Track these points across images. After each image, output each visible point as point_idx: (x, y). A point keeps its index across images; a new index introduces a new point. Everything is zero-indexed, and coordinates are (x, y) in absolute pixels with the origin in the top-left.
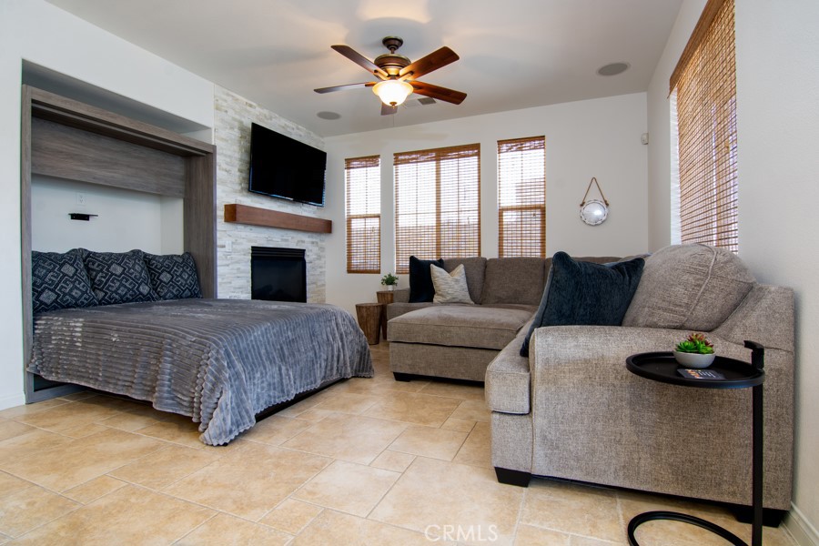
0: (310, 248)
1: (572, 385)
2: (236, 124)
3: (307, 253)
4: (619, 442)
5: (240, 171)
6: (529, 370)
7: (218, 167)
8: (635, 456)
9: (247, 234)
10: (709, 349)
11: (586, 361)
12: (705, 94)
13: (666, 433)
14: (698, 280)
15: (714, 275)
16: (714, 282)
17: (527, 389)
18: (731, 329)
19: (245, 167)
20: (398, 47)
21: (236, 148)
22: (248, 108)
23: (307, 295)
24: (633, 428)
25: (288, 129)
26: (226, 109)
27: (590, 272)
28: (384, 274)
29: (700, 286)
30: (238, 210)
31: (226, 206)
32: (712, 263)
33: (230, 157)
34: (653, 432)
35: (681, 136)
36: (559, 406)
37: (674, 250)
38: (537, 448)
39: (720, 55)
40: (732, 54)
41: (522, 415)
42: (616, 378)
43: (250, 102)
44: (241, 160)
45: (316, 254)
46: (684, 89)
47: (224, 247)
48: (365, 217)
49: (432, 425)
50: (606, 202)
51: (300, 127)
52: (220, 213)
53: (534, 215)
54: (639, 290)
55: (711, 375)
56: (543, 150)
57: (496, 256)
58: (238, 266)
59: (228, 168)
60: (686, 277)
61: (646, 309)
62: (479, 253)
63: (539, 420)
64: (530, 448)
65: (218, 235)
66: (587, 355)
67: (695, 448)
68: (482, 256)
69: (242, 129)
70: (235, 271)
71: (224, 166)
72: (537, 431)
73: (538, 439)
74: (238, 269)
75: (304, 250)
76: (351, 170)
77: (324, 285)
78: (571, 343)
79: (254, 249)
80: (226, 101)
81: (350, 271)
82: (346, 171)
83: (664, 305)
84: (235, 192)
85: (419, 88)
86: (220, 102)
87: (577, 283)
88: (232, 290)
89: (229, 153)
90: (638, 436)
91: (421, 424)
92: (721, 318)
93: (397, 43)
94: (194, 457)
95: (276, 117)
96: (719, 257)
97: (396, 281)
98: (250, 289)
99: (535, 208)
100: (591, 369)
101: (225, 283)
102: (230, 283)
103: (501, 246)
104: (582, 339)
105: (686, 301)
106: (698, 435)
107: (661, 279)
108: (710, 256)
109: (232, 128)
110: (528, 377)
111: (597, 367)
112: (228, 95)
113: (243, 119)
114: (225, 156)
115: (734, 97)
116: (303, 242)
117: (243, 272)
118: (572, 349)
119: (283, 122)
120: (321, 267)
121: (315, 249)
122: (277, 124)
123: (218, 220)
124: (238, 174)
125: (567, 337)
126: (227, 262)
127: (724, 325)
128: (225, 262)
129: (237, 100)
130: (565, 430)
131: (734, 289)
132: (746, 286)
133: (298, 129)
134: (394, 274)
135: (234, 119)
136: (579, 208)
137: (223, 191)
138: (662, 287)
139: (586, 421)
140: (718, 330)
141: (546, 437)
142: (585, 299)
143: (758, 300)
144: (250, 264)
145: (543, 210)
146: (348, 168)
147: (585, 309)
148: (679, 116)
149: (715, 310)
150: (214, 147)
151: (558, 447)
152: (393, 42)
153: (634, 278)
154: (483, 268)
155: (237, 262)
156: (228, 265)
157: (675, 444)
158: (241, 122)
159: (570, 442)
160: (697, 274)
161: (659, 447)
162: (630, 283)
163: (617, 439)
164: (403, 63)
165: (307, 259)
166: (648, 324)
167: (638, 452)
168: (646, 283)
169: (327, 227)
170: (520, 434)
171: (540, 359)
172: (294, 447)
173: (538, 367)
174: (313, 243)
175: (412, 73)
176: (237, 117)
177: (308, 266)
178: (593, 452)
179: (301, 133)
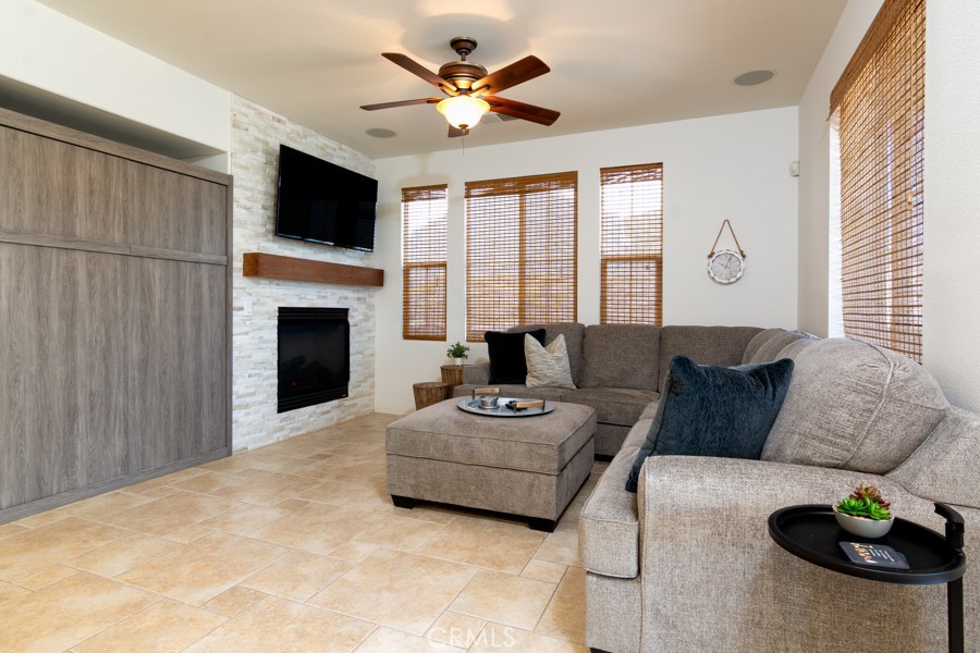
0: (355, 306)
1: (695, 542)
2: (260, 146)
3: (351, 313)
4: (758, 624)
5: (264, 207)
6: (637, 517)
7: (235, 204)
8: (781, 645)
9: (274, 291)
10: (884, 511)
11: (715, 511)
12: (879, 123)
13: (823, 616)
14: (869, 402)
15: (891, 398)
16: (891, 408)
17: (634, 545)
18: (915, 476)
19: (271, 203)
20: (470, 51)
21: (259, 177)
22: (276, 124)
23: (351, 369)
24: (778, 607)
25: (328, 150)
26: (245, 126)
27: (720, 383)
28: (451, 342)
29: (870, 411)
30: (261, 261)
31: (245, 255)
32: (888, 381)
33: (251, 190)
34: (805, 614)
35: (844, 174)
36: (677, 571)
37: (834, 351)
38: (647, 626)
39: (903, 72)
40: (919, 74)
41: (628, 579)
42: (754, 536)
43: (277, 116)
44: (265, 193)
45: (363, 314)
46: (849, 110)
47: (241, 309)
48: (427, 266)
49: (509, 571)
50: (742, 252)
51: (343, 146)
52: (238, 264)
53: (648, 267)
54: (786, 405)
55: (888, 557)
56: (660, 182)
57: (596, 321)
58: (260, 334)
59: (248, 204)
60: (851, 397)
61: (796, 437)
62: (576, 317)
63: (650, 588)
64: (638, 625)
65: (234, 295)
66: (716, 503)
67: (864, 640)
68: (579, 321)
69: (267, 153)
70: (257, 341)
71: (244, 202)
72: (648, 602)
73: (648, 614)
74: (261, 338)
75: (347, 310)
76: (410, 203)
77: (372, 355)
78: (693, 485)
79: (281, 310)
80: (246, 115)
81: (407, 337)
82: (403, 204)
83: (820, 433)
84: (258, 235)
85: (496, 105)
86: (239, 116)
87: (702, 399)
88: (252, 366)
89: (250, 185)
90: (785, 618)
91: (494, 570)
92: (900, 457)
93: (469, 45)
94: (191, 620)
95: (312, 135)
96: (897, 372)
97: (466, 353)
98: (275, 363)
99: (649, 258)
100: (721, 520)
101: (242, 357)
102: (250, 357)
103: (603, 308)
104: (709, 481)
105: (850, 431)
106: (868, 623)
107: (816, 395)
108: (885, 369)
109: (254, 151)
110: (636, 529)
111: (728, 520)
112: (249, 107)
113: (269, 139)
114: (245, 188)
115: (920, 134)
116: (346, 298)
117: (266, 342)
118: (695, 494)
119: (322, 140)
120: (369, 331)
121: (362, 308)
122: (312, 145)
123: (235, 274)
124: (262, 211)
125: (687, 477)
126: (246, 330)
127: (904, 467)
128: (244, 330)
129: (261, 113)
130: (685, 604)
131: (919, 418)
132: (936, 414)
133: (341, 149)
134: (464, 343)
135: (257, 139)
136: (707, 261)
137: (243, 236)
138: (817, 407)
139: (713, 593)
140: (896, 473)
141: (658, 611)
142: (714, 421)
143: (954, 437)
144: (276, 331)
145: (659, 261)
146: (406, 201)
147: (713, 434)
148: (843, 145)
149: (892, 446)
150: (230, 178)
151: (675, 627)
152: (463, 45)
153: (779, 389)
154: (580, 338)
155: (259, 329)
156: (247, 334)
157: (835, 632)
158: (267, 143)
159: (692, 620)
160: (866, 394)
161: (813, 635)
162: (774, 395)
163: (756, 620)
164: (477, 73)
165: (351, 321)
166: (798, 457)
167: (785, 639)
168: (795, 397)
169: (377, 278)
170: (624, 604)
171: (652, 505)
172: (325, 604)
173: (650, 517)
174: (359, 299)
175: (487, 87)
176: (261, 136)
177: (352, 330)
178: (723, 637)
179: (345, 155)
